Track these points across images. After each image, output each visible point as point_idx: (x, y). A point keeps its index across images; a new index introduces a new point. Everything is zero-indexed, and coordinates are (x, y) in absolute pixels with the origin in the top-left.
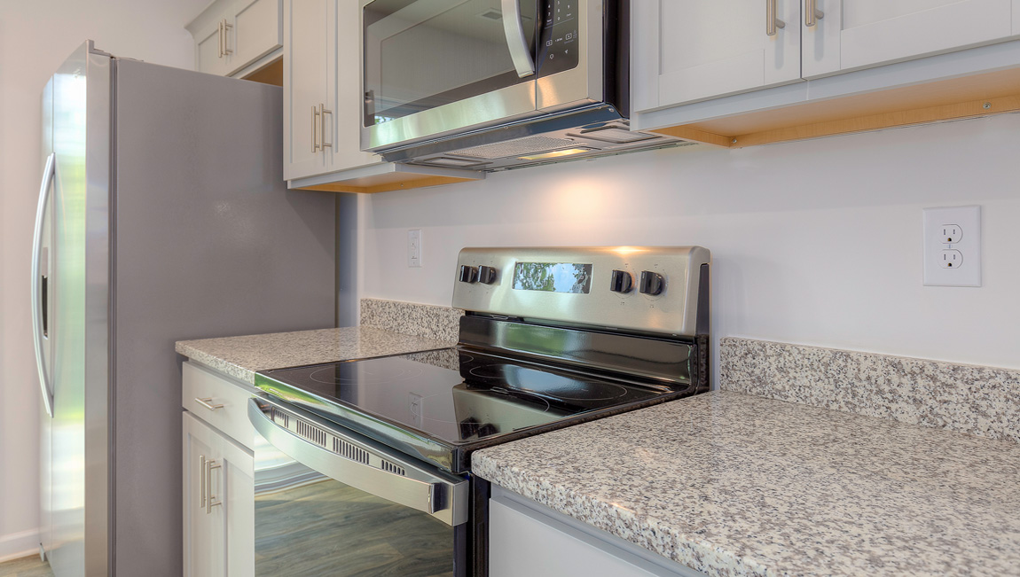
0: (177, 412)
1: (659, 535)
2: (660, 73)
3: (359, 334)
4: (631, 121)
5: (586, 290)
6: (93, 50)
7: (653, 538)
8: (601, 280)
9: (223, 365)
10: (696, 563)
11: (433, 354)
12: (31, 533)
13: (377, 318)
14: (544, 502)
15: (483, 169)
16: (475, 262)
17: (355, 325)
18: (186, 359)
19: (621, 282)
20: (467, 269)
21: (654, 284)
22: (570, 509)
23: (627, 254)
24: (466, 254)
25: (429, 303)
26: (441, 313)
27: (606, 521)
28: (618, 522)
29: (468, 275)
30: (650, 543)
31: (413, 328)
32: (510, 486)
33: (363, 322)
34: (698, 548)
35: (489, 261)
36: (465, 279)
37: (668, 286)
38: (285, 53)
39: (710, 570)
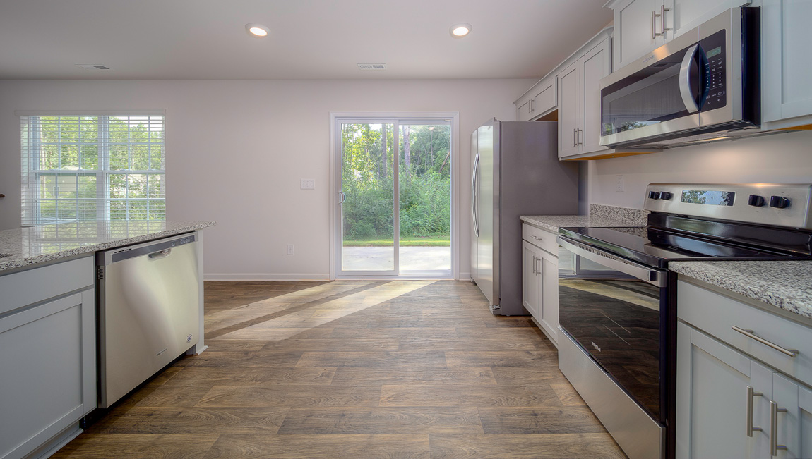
0: (520, 240)
1: (774, 298)
2: (783, 103)
3: (589, 218)
4: (762, 126)
5: (731, 204)
6: (495, 120)
7: (770, 299)
8: (741, 200)
9: (542, 225)
10: (795, 310)
11: (632, 230)
12: (468, 273)
13: (599, 213)
14: (708, 282)
15: (662, 148)
16: (659, 190)
17: (587, 215)
18: (523, 222)
19: (756, 201)
20: (653, 193)
21: (781, 203)
22: (723, 286)
23: (761, 187)
24: (652, 187)
25: (628, 208)
26: (635, 212)
27: (743, 291)
28: (750, 292)
29: (654, 196)
30: (768, 301)
31: (619, 218)
32: (689, 275)
33: (592, 214)
34: (796, 304)
35: (667, 189)
36: (652, 197)
37: (793, 204)
38: (559, 108)
39: (803, 314)
